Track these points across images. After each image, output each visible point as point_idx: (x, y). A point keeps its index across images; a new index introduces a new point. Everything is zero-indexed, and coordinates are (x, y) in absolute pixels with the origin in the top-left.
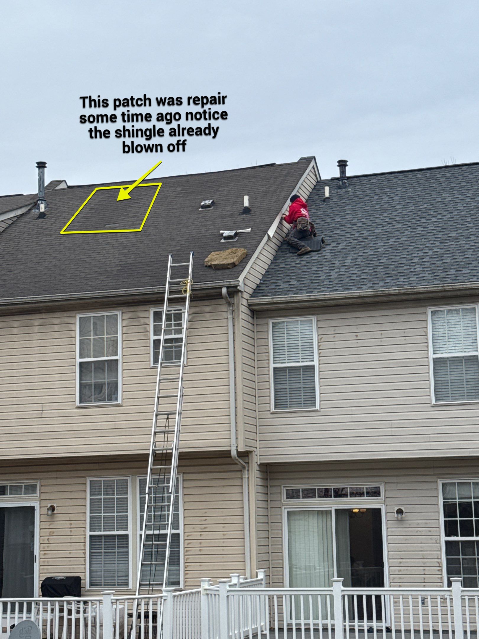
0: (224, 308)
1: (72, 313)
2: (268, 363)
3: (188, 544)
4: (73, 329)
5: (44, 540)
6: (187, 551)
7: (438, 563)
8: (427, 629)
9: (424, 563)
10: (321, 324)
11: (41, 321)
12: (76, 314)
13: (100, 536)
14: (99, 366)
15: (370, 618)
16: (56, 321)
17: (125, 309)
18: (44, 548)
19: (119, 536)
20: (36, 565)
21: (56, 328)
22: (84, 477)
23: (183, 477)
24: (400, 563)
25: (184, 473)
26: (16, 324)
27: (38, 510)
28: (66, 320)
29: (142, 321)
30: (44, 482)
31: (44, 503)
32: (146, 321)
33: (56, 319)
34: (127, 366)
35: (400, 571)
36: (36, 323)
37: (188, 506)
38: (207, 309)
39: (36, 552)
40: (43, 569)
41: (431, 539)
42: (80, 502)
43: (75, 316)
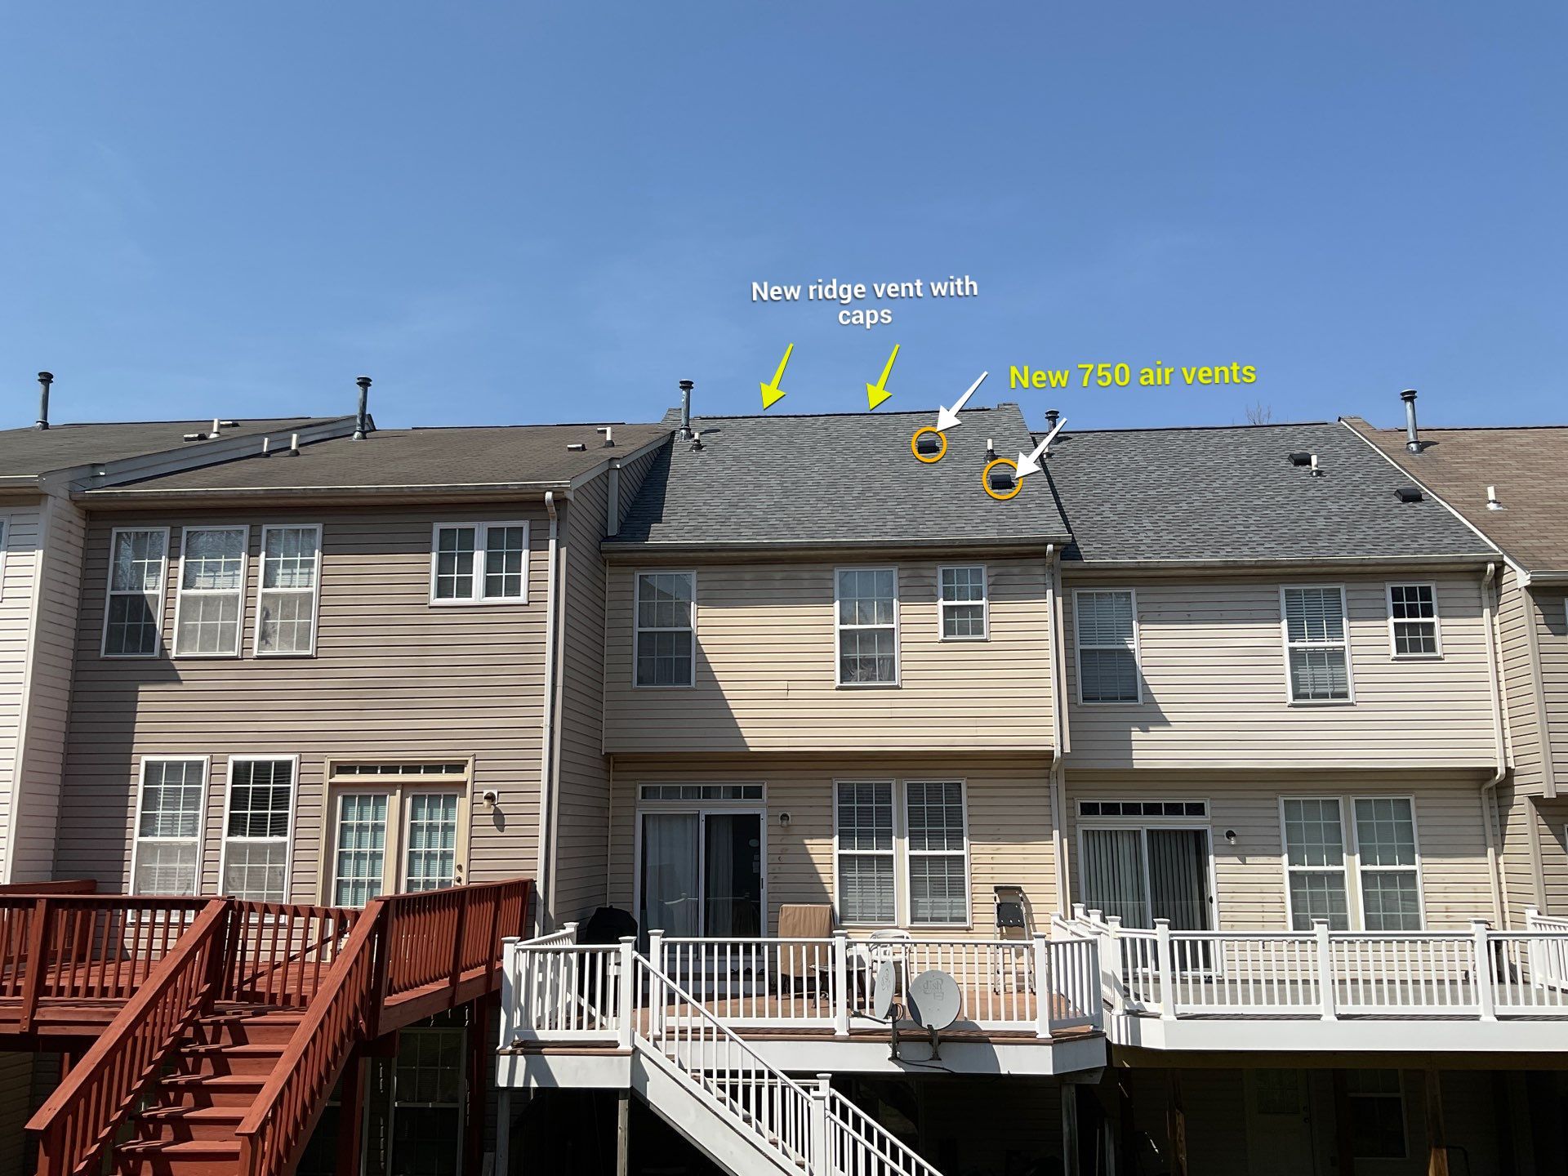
0: (1040, 571)
1: (828, 566)
2: (1073, 644)
3: (976, 869)
4: (831, 586)
5: (773, 859)
6: (975, 878)
7: (1281, 898)
8: (1258, 978)
9: (1264, 897)
10: (1143, 599)
11: (785, 574)
12: (834, 567)
13: (853, 856)
14: (867, 637)
15: (1195, 965)
16: (806, 575)
17: (902, 565)
18: (774, 870)
19: (879, 856)
20: (763, 892)
21: (806, 584)
22: (830, 779)
23: (967, 783)
24: (1232, 897)
25: (968, 778)
26: (747, 576)
27: (765, 820)
28: (821, 575)
29: (927, 581)
30: (774, 783)
31: (774, 811)
32: (932, 581)
33: (805, 572)
34: (904, 638)
35: (1232, 907)
36: (778, 576)
37: (974, 820)
38: (1016, 570)
39: (763, 875)
40: (773, 897)
41: (1271, 868)
42: (827, 811)
43: (832, 571)
